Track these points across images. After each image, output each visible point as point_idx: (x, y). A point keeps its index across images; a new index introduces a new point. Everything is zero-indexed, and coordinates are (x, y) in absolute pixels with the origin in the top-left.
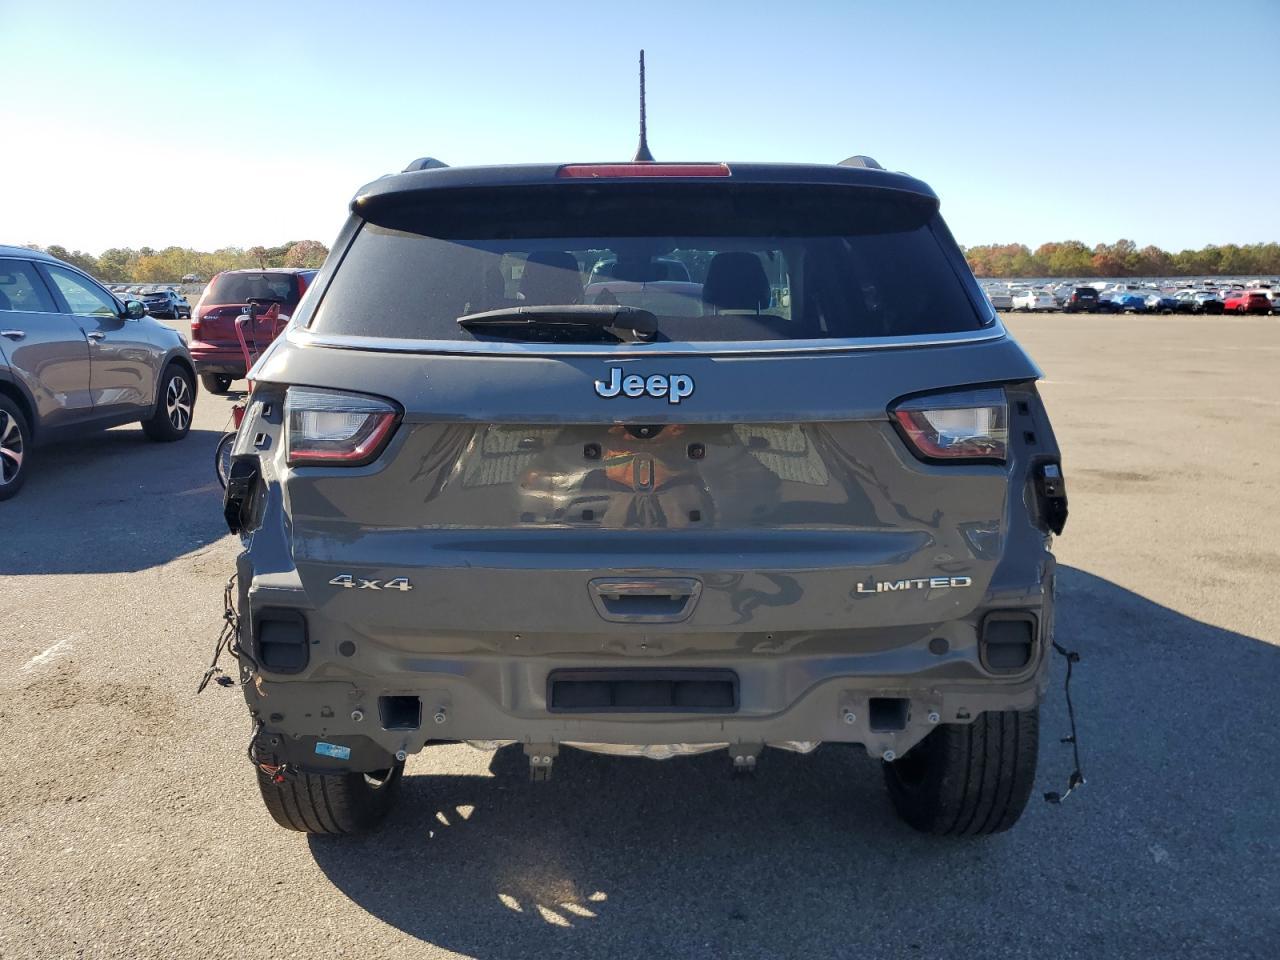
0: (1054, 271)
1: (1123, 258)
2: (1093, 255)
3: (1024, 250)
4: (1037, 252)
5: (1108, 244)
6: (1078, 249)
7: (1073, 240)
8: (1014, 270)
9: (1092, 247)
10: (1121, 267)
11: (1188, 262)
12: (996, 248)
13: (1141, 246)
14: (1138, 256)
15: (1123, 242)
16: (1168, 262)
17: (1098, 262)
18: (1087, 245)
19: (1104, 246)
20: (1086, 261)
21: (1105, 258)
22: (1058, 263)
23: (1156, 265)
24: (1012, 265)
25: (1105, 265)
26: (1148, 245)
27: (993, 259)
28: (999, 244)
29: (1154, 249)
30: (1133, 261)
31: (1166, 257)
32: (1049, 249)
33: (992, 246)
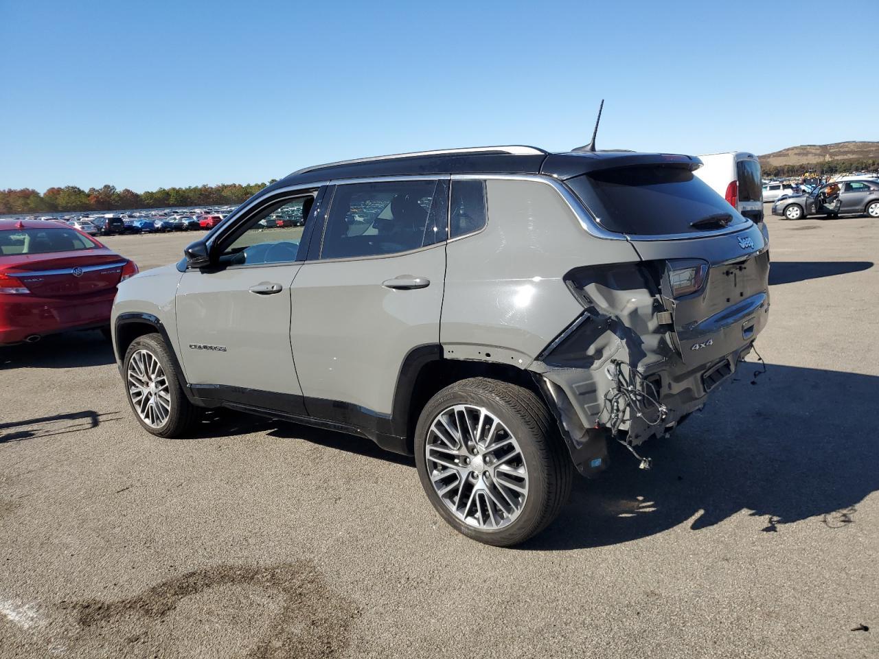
0: (63, 207)
1: (110, 197)
2: (88, 195)
3: (34, 193)
4: (45, 194)
5: (97, 188)
6: (76, 192)
7: (71, 185)
8: (30, 208)
9: (87, 191)
10: (109, 203)
11: (151, 199)
12: (10, 192)
13: (120, 189)
14: (119, 195)
15: (107, 187)
16: (138, 199)
17: (93, 200)
18: (82, 189)
19: (94, 189)
20: (85, 200)
21: (97, 197)
22: (64, 202)
23: (131, 201)
24: (28, 204)
25: (98, 201)
26: (124, 189)
27: (11, 201)
28: (12, 189)
29: (127, 191)
30: (117, 199)
31: (137, 196)
32: (54, 192)
33: (7, 190)
